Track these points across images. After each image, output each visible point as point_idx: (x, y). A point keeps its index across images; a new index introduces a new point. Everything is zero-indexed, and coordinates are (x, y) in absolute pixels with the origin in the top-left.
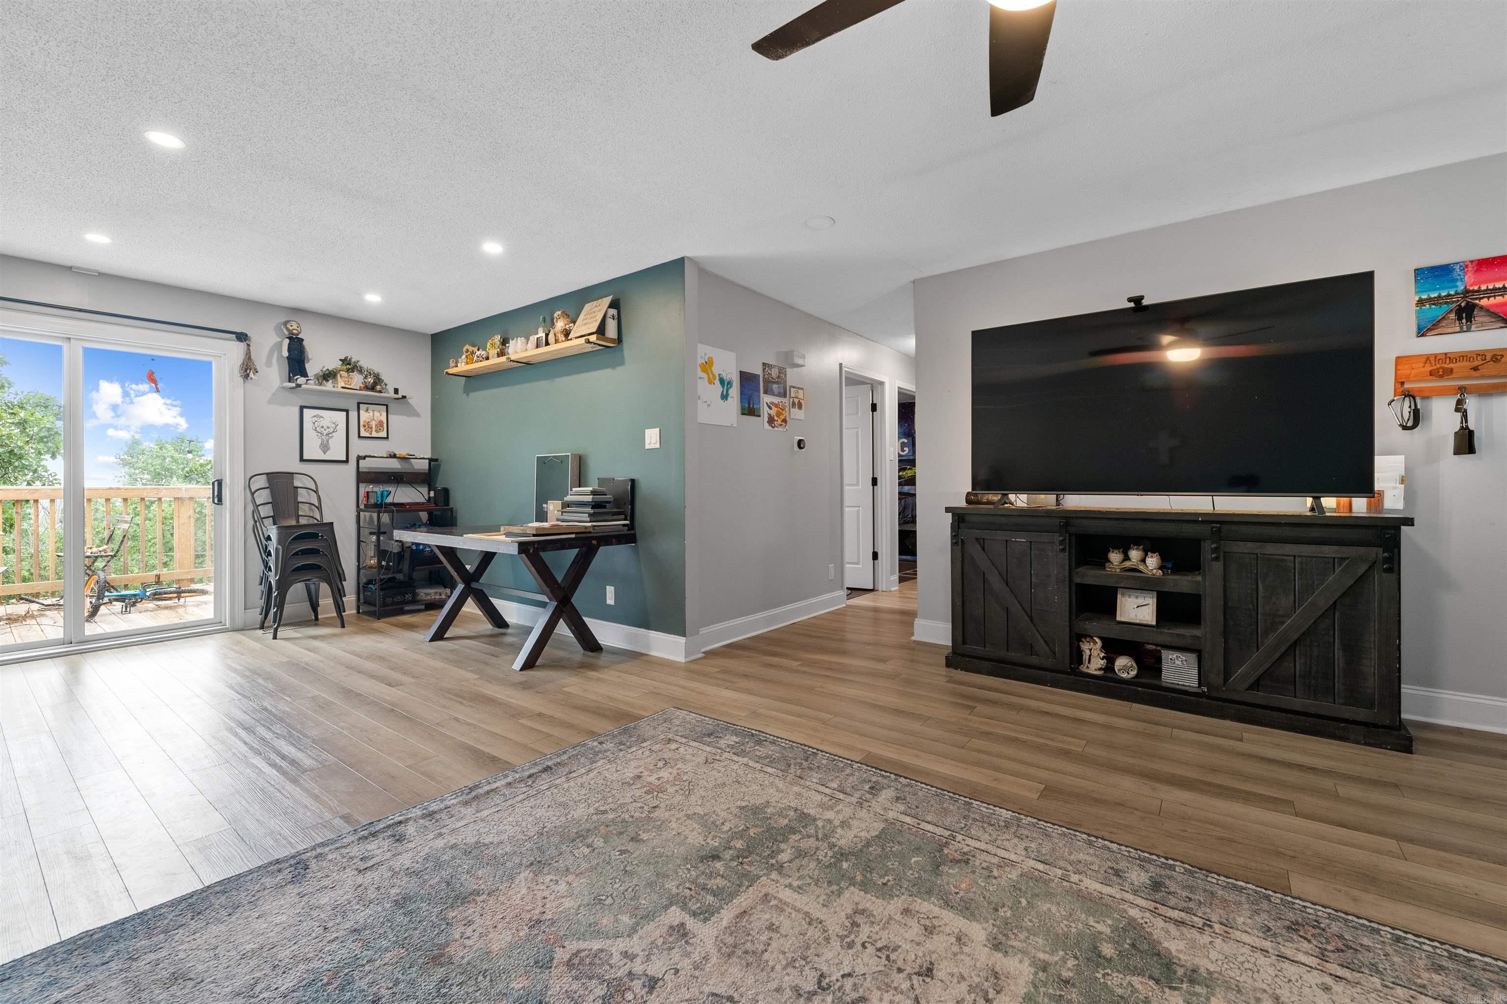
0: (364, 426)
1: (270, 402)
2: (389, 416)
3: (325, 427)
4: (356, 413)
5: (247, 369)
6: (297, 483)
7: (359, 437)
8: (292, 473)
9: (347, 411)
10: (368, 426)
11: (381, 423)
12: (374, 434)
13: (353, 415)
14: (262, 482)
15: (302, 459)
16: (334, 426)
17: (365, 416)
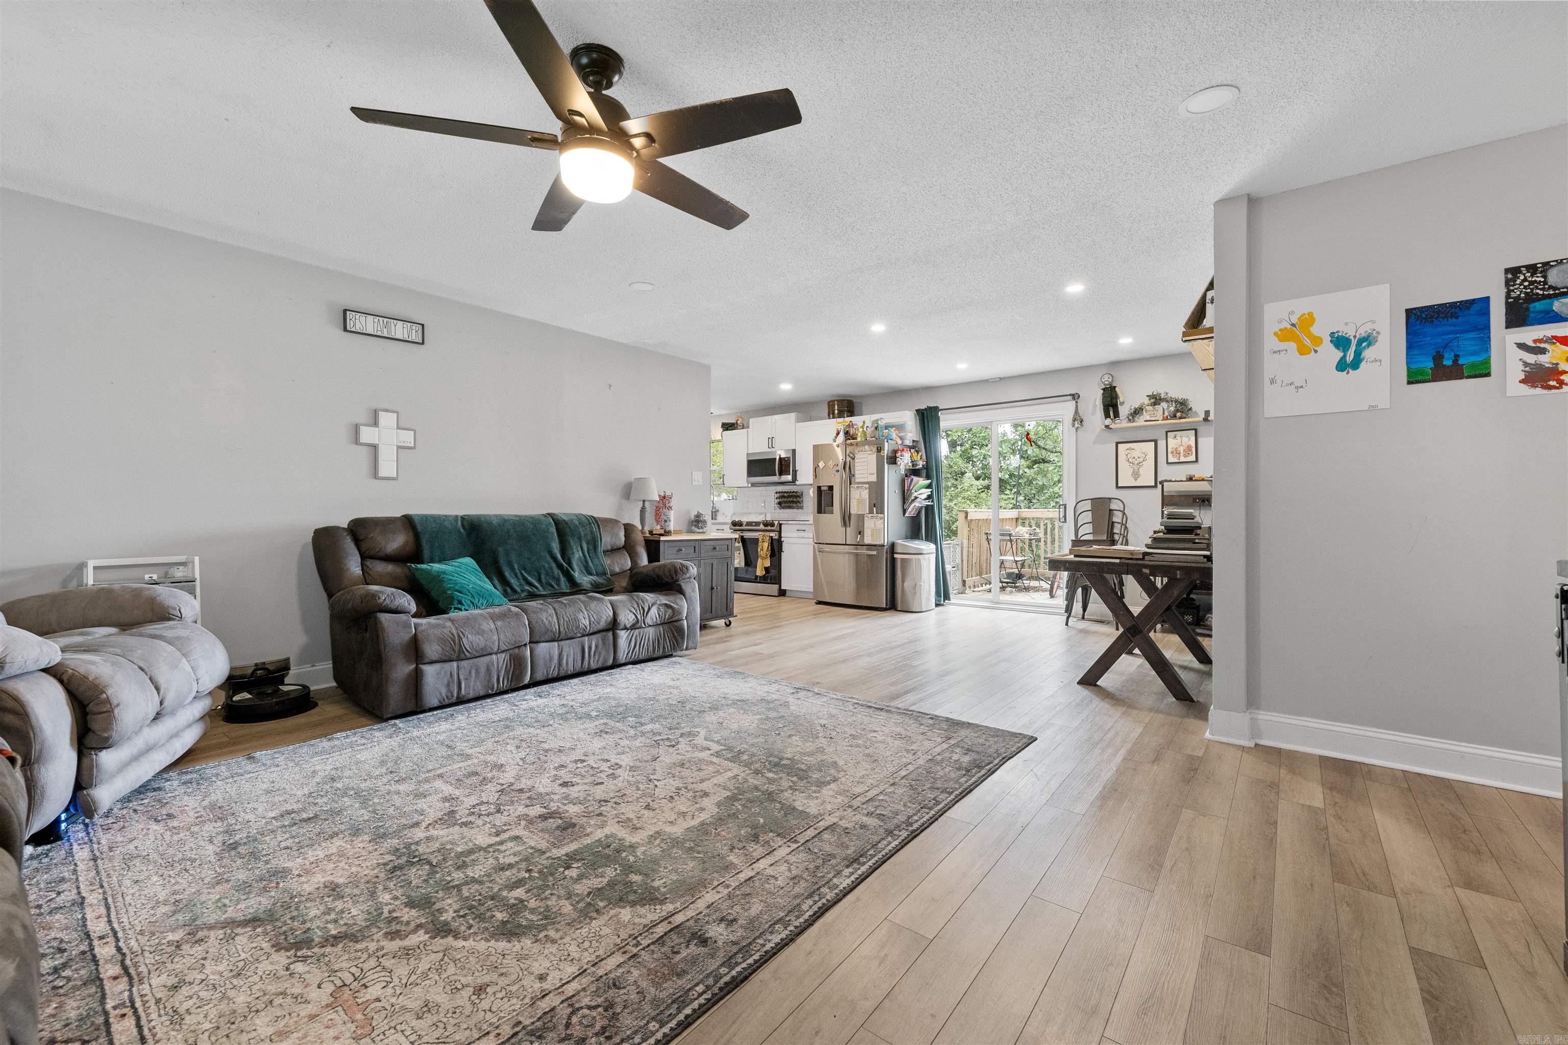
0: (1172, 452)
1: (1095, 443)
2: (1200, 440)
3: (1136, 457)
4: (1165, 442)
5: (1078, 419)
6: (1113, 506)
7: (1168, 463)
8: (1110, 499)
9: (1156, 442)
10: (1177, 452)
11: (1189, 447)
12: (1183, 459)
13: (1162, 444)
14: (1088, 505)
15: (1117, 487)
16: (1144, 455)
17: (1172, 443)
